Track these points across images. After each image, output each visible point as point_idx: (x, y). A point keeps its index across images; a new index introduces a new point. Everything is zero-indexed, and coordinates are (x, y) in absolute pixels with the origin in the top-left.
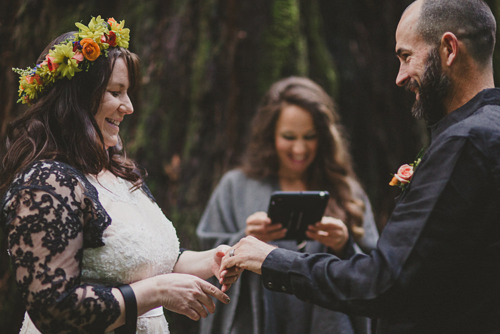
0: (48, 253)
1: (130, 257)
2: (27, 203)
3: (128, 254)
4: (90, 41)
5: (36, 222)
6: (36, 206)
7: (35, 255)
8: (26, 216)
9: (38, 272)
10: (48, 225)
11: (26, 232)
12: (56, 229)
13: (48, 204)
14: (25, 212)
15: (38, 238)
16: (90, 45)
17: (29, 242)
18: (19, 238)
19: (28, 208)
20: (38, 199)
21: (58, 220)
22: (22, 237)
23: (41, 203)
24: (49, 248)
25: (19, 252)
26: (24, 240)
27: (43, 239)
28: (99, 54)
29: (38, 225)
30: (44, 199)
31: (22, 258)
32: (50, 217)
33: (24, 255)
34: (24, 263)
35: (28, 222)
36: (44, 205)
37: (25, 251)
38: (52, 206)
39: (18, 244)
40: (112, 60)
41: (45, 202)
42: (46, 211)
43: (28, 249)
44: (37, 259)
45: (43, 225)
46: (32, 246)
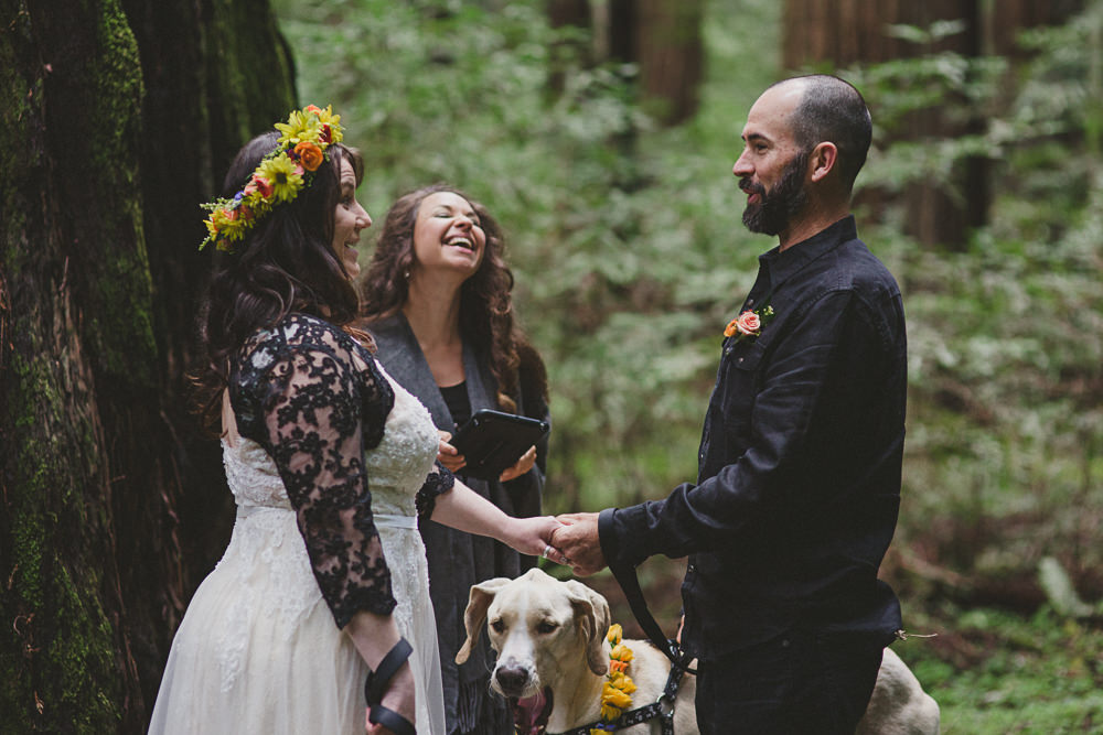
0: (337, 436)
1: (427, 438)
2: (303, 368)
3: (424, 434)
4: (308, 146)
5: (321, 394)
6: (316, 372)
7: (321, 438)
8: (305, 385)
9: (328, 461)
10: (335, 399)
11: (307, 406)
12: (343, 402)
13: (331, 370)
14: (301, 380)
15: (323, 415)
16: (308, 150)
17: (311, 419)
18: (297, 414)
19: (307, 375)
20: (318, 363)
21: (345, 393)
22: (301, 414)
23: (322, 369)
24: (338, 430)
25: (297, 433)
26: (305, 416)
27: (331, 416)
28: (321, 159)
29: (322, 398)
30: (327, 363)
31: (302, 441)
32: (336, 388)
33: (305, 437)
34: (306, 448)
35: (309, 394)
36: (327, 372)
37: (307, 432)
38: (336, 373)
39: (295, 421)
40: (336, 162)
41: (328, 367)
42: (330, 379)
43: (311, 428)
44: (325, 443)
45: (329, 398)
46: (316, 425)
